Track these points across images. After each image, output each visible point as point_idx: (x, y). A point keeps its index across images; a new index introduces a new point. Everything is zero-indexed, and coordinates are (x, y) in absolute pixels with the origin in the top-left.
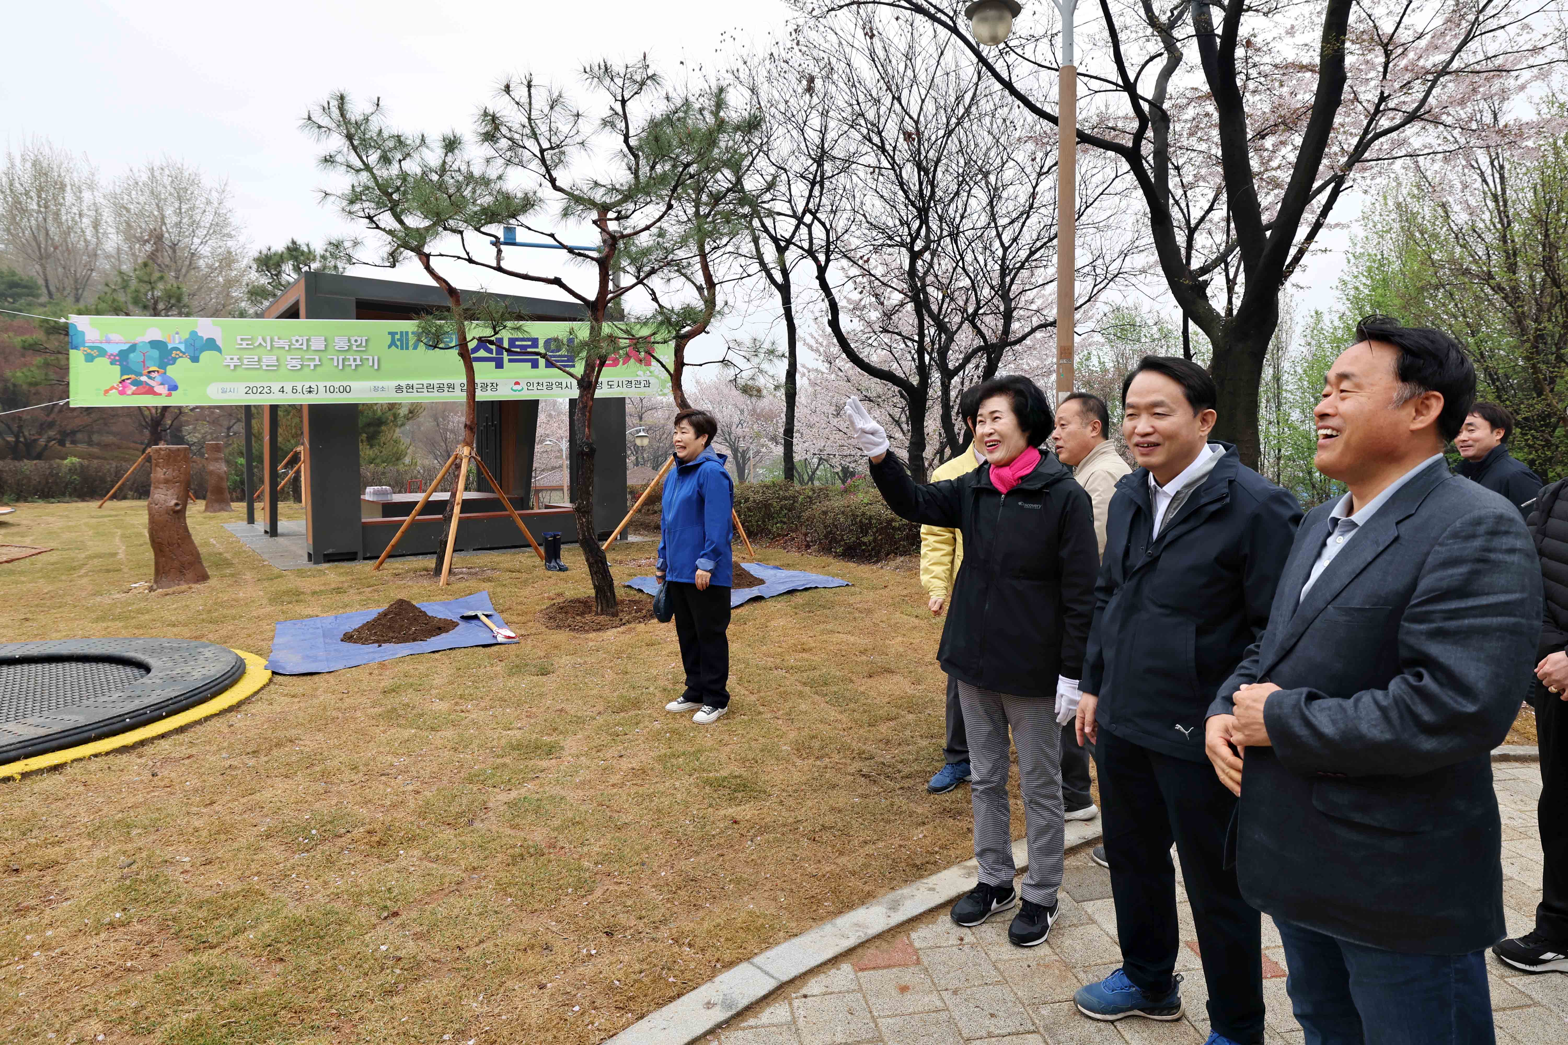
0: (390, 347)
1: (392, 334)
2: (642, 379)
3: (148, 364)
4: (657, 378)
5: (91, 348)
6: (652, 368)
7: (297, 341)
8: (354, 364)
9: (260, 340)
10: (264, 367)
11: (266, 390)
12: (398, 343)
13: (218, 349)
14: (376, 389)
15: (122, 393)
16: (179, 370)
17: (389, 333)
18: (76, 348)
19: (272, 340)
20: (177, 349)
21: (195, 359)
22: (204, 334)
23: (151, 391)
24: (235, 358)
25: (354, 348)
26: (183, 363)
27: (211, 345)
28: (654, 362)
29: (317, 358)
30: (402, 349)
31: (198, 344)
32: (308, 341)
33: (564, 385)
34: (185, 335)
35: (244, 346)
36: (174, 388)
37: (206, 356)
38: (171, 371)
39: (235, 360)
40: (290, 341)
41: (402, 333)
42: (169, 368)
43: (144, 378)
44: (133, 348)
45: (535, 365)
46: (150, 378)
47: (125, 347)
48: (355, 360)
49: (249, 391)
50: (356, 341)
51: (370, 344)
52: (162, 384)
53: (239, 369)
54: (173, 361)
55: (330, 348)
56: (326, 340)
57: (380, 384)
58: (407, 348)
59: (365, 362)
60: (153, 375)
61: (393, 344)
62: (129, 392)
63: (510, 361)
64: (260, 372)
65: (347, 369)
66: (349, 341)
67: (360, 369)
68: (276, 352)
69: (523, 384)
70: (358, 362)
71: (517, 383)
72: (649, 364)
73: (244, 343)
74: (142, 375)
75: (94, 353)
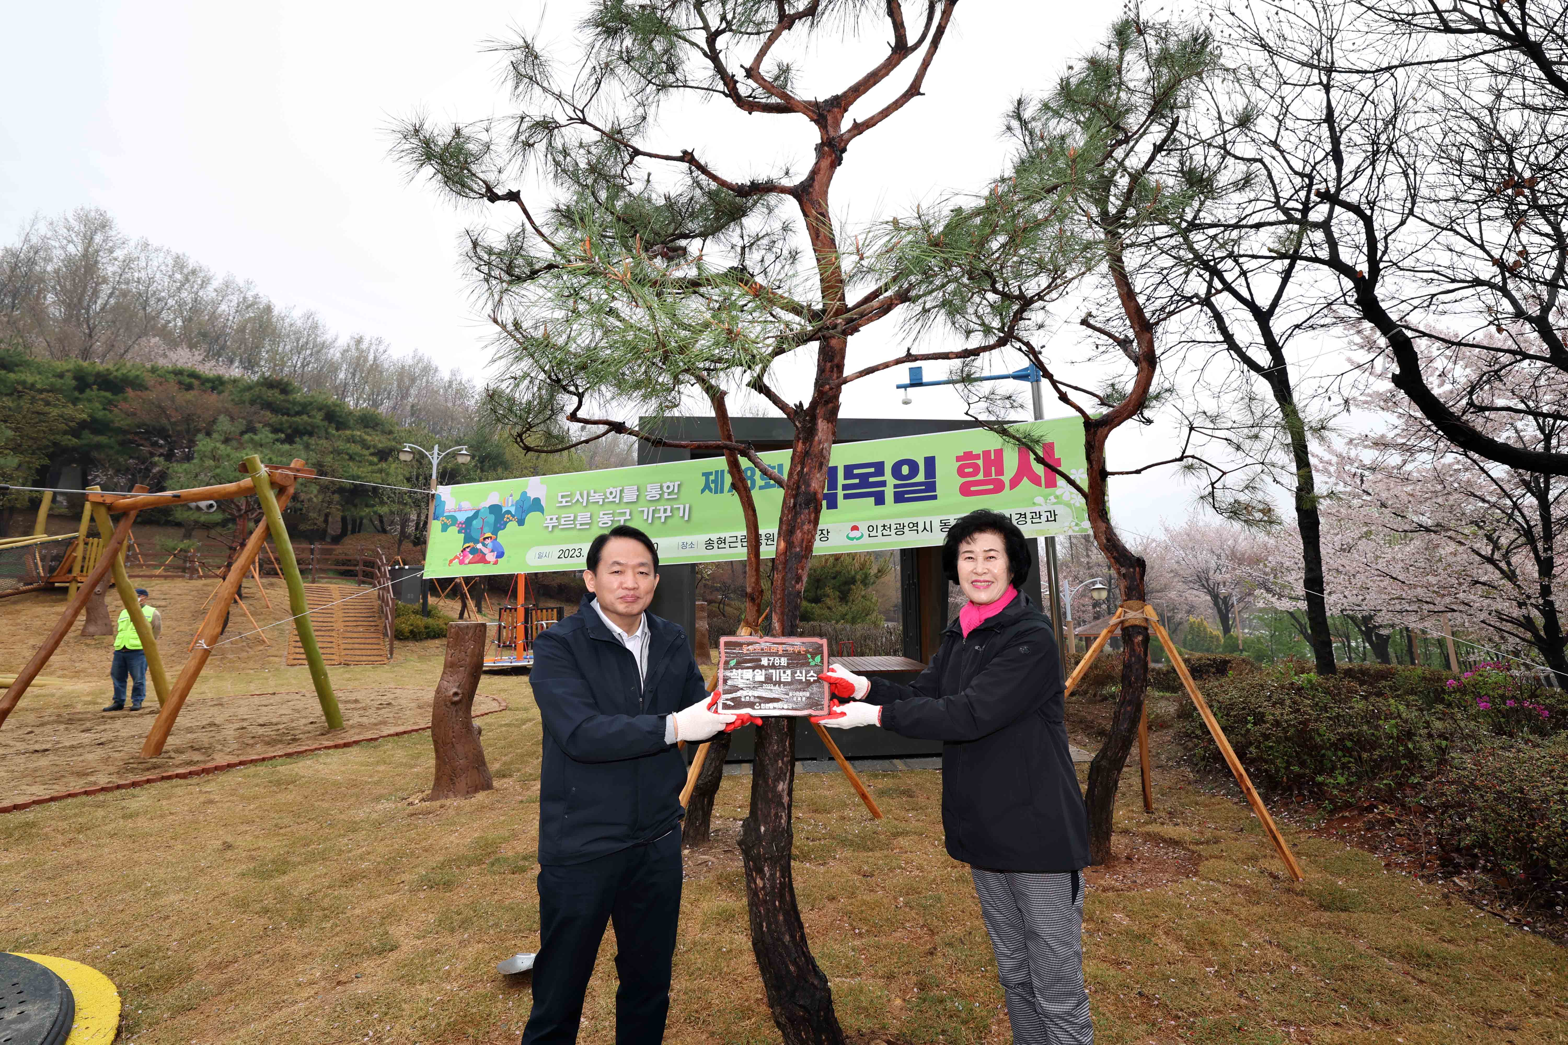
0: (703, 491)
1: (706, 475)
2: (1042, 509)
3: (485, 530)
4: (1068, 505)
5: (447, 517)
6: (1058, 491)
7: (611, 493)
8: (663, 516)
9: (578, 496)
10: (578, 527)
11: (577, 553)
12: (713, 486)
13: (541, 510)
14: (684, 546)
15: (462, 562)
16: (508, 536)
17: (704, 474)
18: (436, 518)
19: (588, 495)
20: (508, 512)
21: (521, 523)
22: (532, 495)
23: (483, 560)
24: (554, 517)
25: (666, 496)
26: (512, 525)
27: (536, 505)
28: (1061, 481)
29: (628, 511)
30: (716, 492)
31: (526, 506)
32: (621, 491)
33: (921, 527)
34: (517, 497)
35: (564, 504)
36: (501, 555)
37: (532, 518)
38: (503, 537)
39: (554, 520)
40: (605, 495)
41: (717, 472)
42: (500, 533)
43: (479, 546)
44: (476, 515)
45: (880, 500)
46: (484, 545)
47: (471, 514)
48: (665, 511)
49: (563, 554)
50: (668, 487)
51: (683, 489)
52: (492, 551)
53: (556, 530)
54: (503, 526)
55: (642, 499)
56: (638, 490)
57: (688, 539)
58: (722, 492)
59: (676, 512)
60: (488, 541)
61: (707, 487)
62: (467, 561)
63: (846, 497)
64: (574, 532)
65: (657, 522)
66: (661, 488)
67: (670, 521)
68: (592, 507)
69: (863, 529)
70: (669, 514)
71: (855, 528)
72: (1051, 484)
73: (564, 500)
74: (477, 542)
75: (449, 522)
